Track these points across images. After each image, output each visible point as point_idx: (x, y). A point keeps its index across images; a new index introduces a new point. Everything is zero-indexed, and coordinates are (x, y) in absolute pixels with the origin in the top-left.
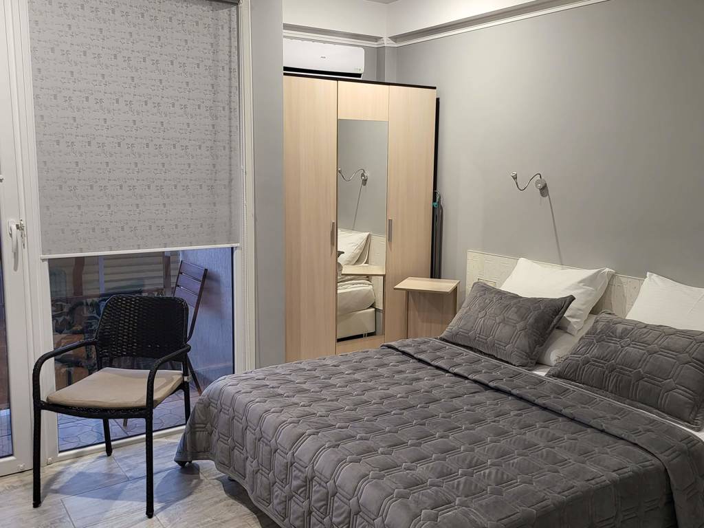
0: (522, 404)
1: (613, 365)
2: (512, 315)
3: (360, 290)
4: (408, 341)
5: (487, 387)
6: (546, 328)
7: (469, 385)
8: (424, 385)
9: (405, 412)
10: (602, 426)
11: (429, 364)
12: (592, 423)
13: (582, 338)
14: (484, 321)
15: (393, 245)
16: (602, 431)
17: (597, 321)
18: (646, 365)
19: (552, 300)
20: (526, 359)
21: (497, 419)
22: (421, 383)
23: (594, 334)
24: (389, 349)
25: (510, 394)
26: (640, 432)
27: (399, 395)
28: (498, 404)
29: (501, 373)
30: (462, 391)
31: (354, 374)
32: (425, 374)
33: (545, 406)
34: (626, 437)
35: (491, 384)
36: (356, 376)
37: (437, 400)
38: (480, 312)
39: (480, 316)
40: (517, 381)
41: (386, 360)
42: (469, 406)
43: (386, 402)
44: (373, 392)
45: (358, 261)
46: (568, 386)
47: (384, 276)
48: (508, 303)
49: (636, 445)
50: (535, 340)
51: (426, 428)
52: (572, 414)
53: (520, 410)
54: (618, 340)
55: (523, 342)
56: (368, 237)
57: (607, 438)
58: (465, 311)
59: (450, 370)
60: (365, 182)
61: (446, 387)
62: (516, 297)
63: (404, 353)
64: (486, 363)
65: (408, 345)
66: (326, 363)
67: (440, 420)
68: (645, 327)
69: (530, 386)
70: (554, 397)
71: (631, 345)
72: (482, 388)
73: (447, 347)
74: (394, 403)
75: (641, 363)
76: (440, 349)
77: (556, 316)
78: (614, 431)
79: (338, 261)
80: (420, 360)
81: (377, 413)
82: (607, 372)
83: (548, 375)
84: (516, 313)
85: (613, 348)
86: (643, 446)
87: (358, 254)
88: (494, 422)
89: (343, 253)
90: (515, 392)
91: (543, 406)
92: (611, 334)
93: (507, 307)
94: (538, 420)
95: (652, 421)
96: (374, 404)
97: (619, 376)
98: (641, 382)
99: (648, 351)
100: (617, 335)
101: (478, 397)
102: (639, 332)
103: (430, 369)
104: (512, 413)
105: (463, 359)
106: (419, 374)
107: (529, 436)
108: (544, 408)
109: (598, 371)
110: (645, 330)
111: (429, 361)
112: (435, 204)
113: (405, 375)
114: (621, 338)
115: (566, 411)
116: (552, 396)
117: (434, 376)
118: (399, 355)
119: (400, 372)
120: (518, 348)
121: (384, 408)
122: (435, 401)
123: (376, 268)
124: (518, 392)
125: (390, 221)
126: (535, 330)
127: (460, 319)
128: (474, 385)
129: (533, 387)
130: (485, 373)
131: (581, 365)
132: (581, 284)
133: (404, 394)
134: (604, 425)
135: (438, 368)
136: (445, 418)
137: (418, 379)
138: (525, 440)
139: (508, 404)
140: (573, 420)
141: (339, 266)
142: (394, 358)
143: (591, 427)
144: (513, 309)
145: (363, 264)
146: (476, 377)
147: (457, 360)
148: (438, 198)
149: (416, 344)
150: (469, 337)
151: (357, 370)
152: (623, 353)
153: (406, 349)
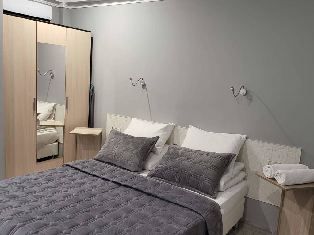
0: (138, 193)
1: (178, 170)
2: (131, 146)
3: (50, 134)
4: (78, 161)
5: (120, 185)
6: (147, 152)
7: (111, 184)
8: (87, 186)
9: (78, 205)
10: (176, 201)
11: (89, 174)
12: (172, 200)
13: (163, 157)
14: (117, 150)
15: (69, 111)
16: (176, 204)
17: (169, 149)
18: (192, 169)
19: (149, 138)
20: (138, 168)
21: (127, 203)
22: (86, 186)
23: (169, 155)
24: (67, 167)
25: (131, 188)
26: (193, 203)
27: (74, 194)
28: (126, 194)
29: (127, 177)
30: (107, 188)
31: (47, 183)
32: (88, 179)
33: (149, 193)
34: (187, 207)
35: (122, 183)
36: (49, 184)
37: (95, 195)
38: (115, 145)
39: (115, 147)
40: (135, 181)
41: (65, 173)
42: (112, 197)
43: (67, 199)
44: (59, 194)
45: (49, 118)
46: (159, 181)
47: (64, 127)
48: (129, 140)
49: (192, 210)
50: (142, 159)
51: (90, 213)
52: (162, 196)
53: (137, 196)
54: (180, 157)
55: (136, 160)
56: (55, 106)
57: (179, 207)
58: (107, 145)
59: (101, 177)
60: (52, 77)
61: (99, 187)
62: (132, 137)
63: (76, 168)
64: (119, 171)
65: (78, 164)
66: (30, 178)
67: (98, 207)
68: (191, 151)
69: (141, 183)
70: (153, 188)
71: (186, 160)
72: (117, 185)
73: (98, 164)
74: (71, 200)
75: (190, 168)
76: (95, 165)
77: (151, 146)
78: (182, 204)
79: (38, 118)
80: (84, 172)
81: (61, 207)
82: (175, 173)
83: (148, 176)
84: (133, 145)
85: (178, 161)
86: (195, 210)
87: (48, 115)
88: (126, 205)
89: (40, 114)
90: (134, 187)
91: (148, 193)
92: (177, 155)
93: (128, 143)
94: (146, 201)
95: (197, 197)
96: (60, 201)
97: (181, 175)
98: (191, 177)
99: (193, 163)
100: (179, 155)
101: (116, 191)
102: (188, 154)
103: (90, 177)
104: (134, 199)
105: (107, 170)
106: (84, 180)
107: (143, 211)
108: (149, 194)
109: (171, 173)
110: (191, 153)
111: (89, 172)
112: (91, 90)
113: (77, 181)
114: (181, 156)
115: (160, 195)
116: (152, 187)
117: (93, 181)
118: (73, 169)
119: (74, 180)
120: (134, 163)
121: (65, 203)
122: (94, 195)
123: (59, 122)
124: (136, 187)
125: (67, 98)
126: (142, 154)
127: (105, 149)
128: (114, 184)
129: (143, 183)
130: (119, 177)
131: (164, 170)
132: (161, 131)
133: (77, 193)
134: (177, 201)
135: (94, 176)
136: (100, 205)
137: (84, 183)
138: (142, 214)
139: (131, 194)
140: (162, 199)
141: (38, 121)
142: (70, 171)
143: (171, 202)
144: (131, 143)
145: (52, 120)
146: (114, 180)
147: (104, 171)
148: (92, 87)
149: (82, 163)
150: (109, 158)
151: (49, 180)
152: (182, 164)
153: (77, 166)
